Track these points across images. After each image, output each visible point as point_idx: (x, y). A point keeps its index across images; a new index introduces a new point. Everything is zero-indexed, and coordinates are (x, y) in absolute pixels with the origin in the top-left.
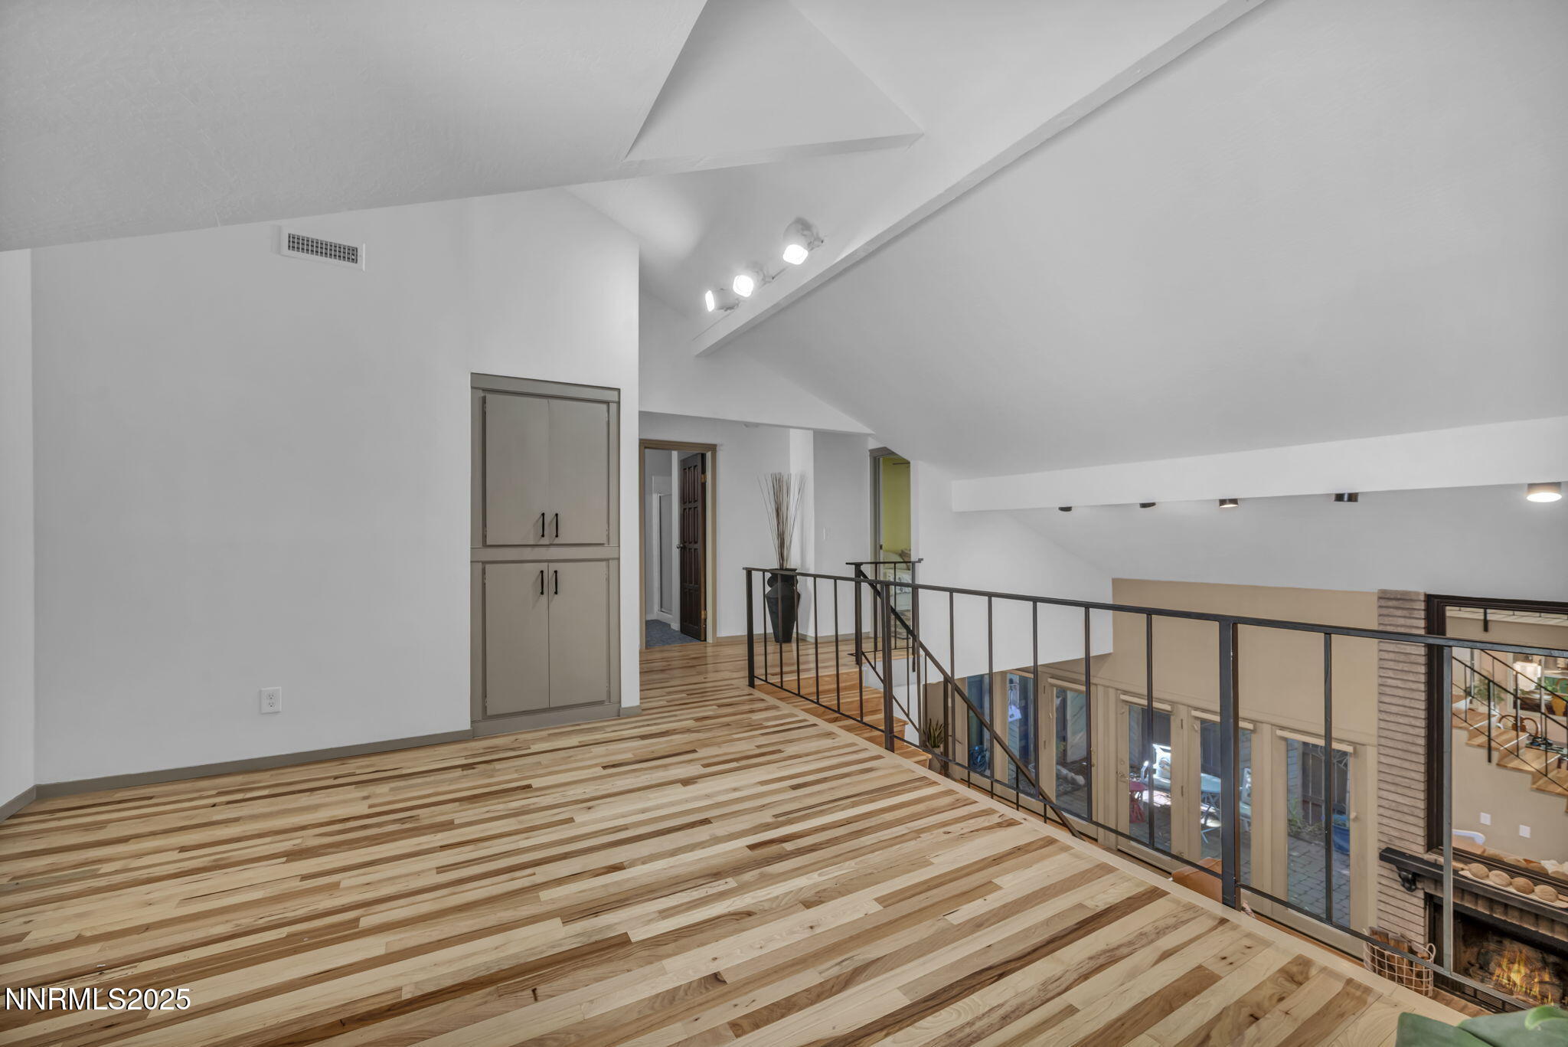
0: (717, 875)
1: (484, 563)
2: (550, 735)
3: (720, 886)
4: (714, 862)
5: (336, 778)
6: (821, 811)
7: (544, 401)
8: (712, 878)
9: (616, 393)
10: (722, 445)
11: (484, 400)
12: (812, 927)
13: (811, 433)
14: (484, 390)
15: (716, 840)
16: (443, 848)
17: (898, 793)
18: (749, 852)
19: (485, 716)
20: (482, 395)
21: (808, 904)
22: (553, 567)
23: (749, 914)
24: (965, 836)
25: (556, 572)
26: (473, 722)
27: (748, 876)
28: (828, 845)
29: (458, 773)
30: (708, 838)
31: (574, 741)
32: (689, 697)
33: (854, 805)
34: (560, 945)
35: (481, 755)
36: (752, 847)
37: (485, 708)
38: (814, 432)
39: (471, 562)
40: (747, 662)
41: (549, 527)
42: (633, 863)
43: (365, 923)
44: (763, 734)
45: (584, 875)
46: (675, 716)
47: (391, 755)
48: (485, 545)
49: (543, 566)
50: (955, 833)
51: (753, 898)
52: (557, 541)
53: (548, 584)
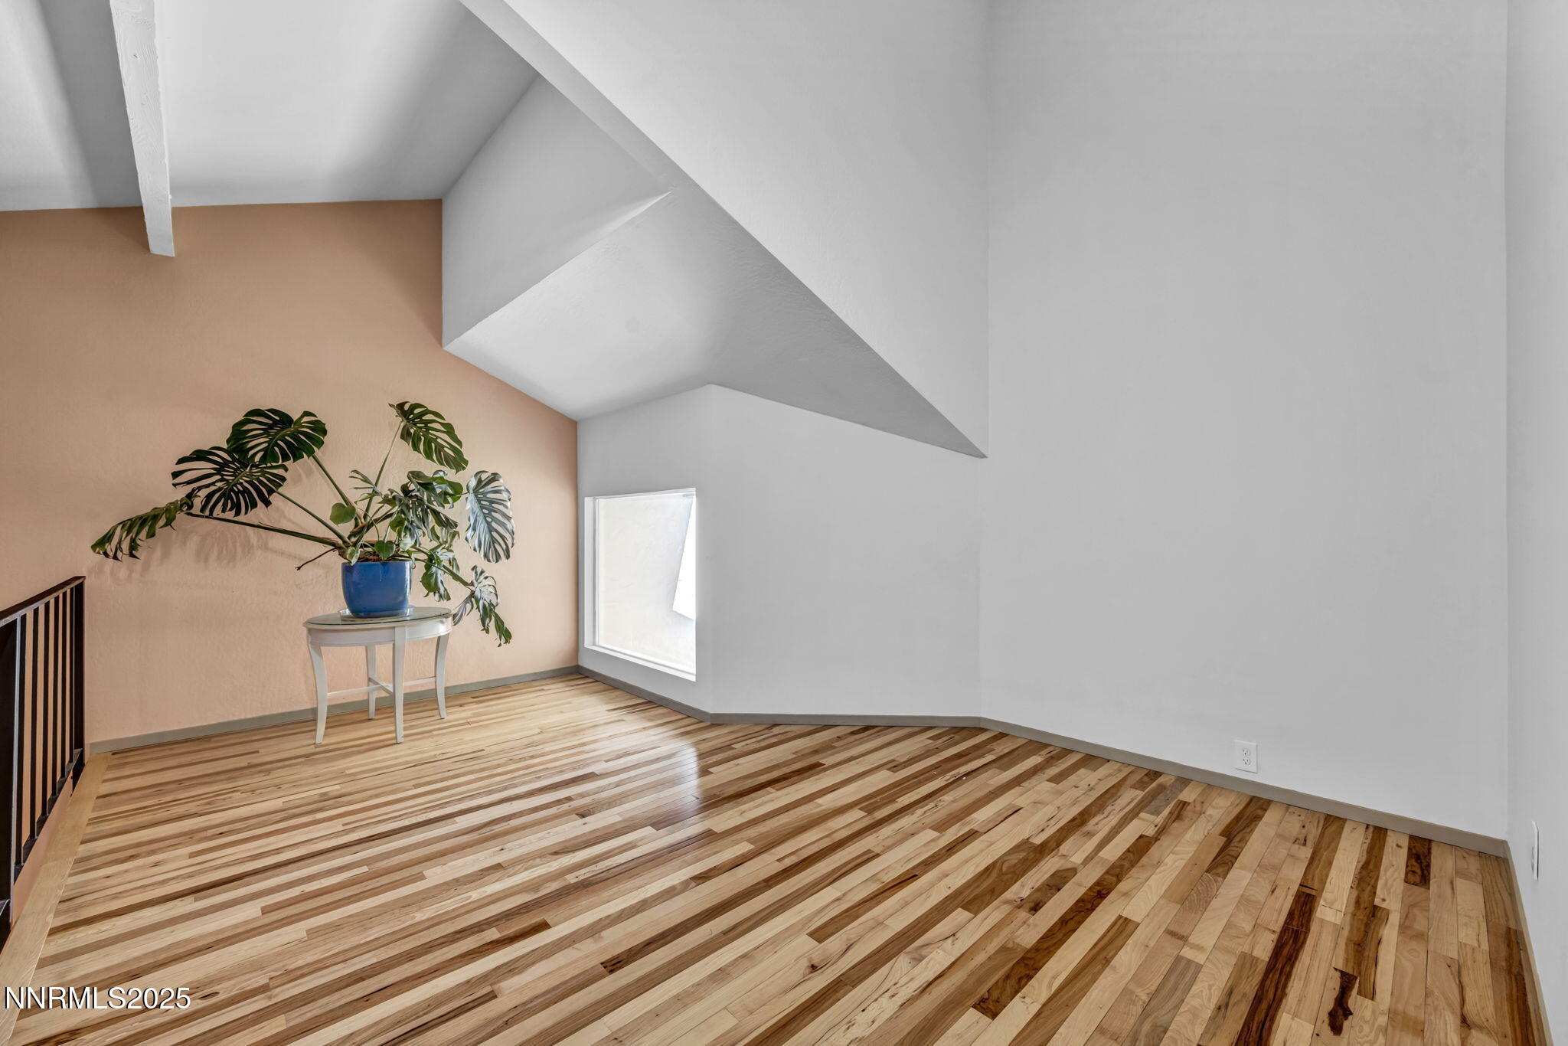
0: (585, 886)
3: (584, 874)
4: (594, 899)
8: (592, 880)
12: (502, 849)
15: (593, 931)
18: (548, 918)
21: (498, 867)
23: (556, 853)
27: (552, 888)
30: (604, 934)
42: (685, 886)
43: (856, 814)
51: (549, 866)
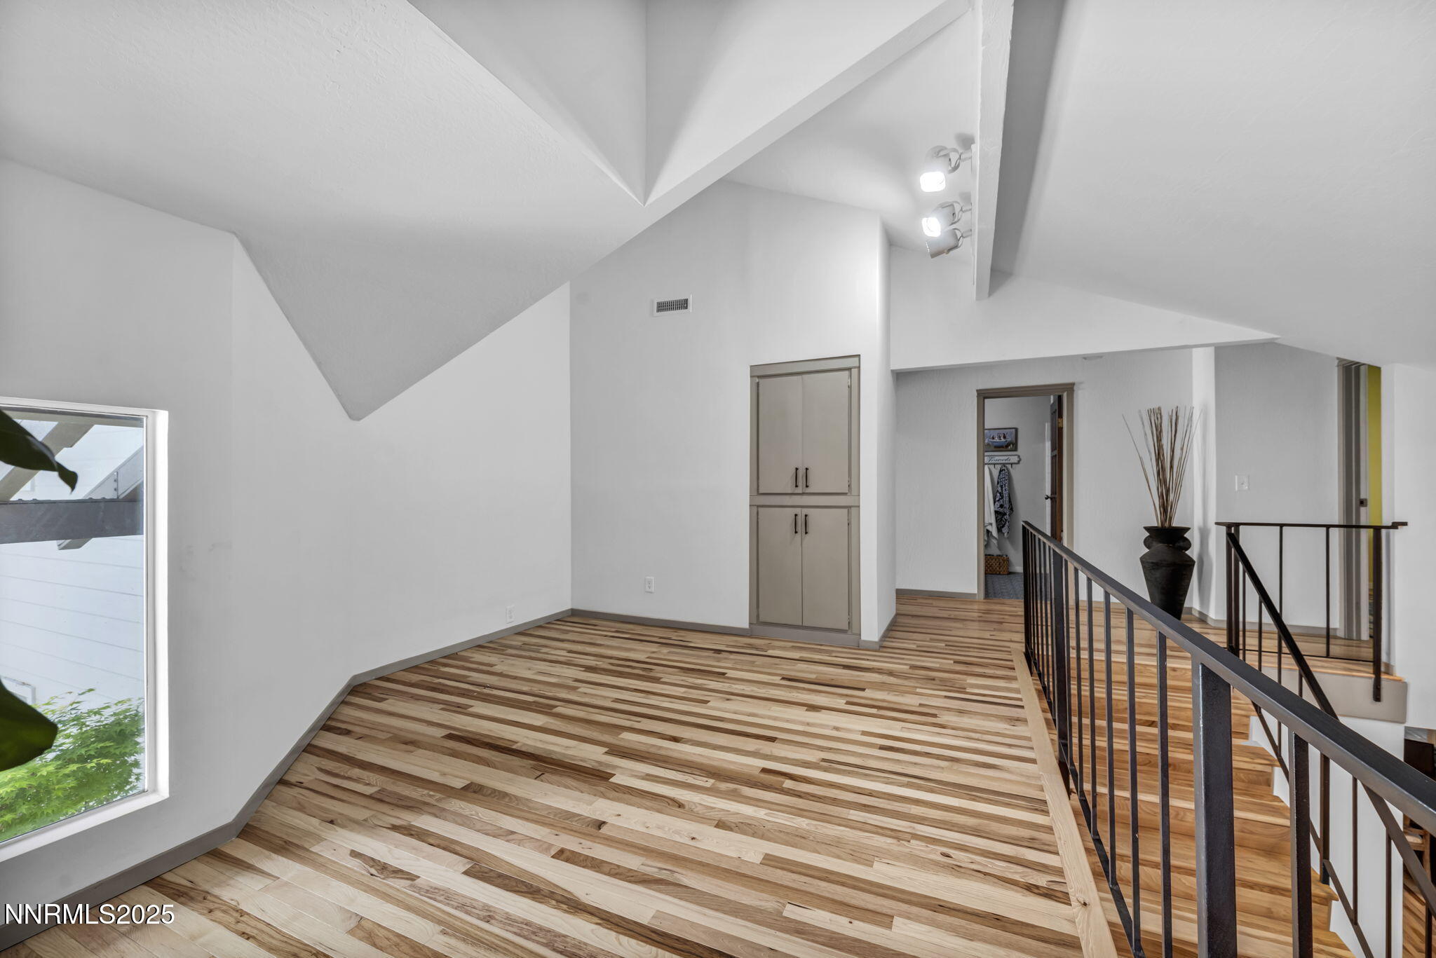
1: (758, 506)
2: (793, 647)
3: (701, 781)
4: (725, 765)
5: (661, 638)
6: (866, 775)
7: (799, 377)
9: (857, 359)
10: (1081, 383)
11: (758, 384)
12: (694, 839)
13: (1211, 350)
14: (758, 377)
16: (636, 690)
17: (974, 799)
18: (756, 773)
19: (757, 619)
20: (757, 381)
21: (720, 825)
22: (805, 511)
23: (681, 806)
24: (962, 870)
25: (806, 516)
26: (751, 624)
27: (724, 786)
28: (819, 800)
29: (710, 654)
31: (796, 655)
32: (947, 647)
33: (909, 785)
34: (585, 761)
35: (743, 647)
36: (764, 770)
37: (758, 616)
38: (1215, 347)
39: (750, 506)
40: (1023, 625)
41: (801, 478)
42: (689, 742)
44: (946, 697)
45: (656, 734)
46: (903, 659)
47: (695, 633)
48: (759, 494)
49: (798, 511)
50: (955, 860)
51: (703, 800)
52: (808, 490)
53: (801, 526)
